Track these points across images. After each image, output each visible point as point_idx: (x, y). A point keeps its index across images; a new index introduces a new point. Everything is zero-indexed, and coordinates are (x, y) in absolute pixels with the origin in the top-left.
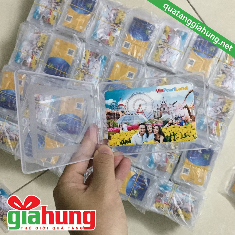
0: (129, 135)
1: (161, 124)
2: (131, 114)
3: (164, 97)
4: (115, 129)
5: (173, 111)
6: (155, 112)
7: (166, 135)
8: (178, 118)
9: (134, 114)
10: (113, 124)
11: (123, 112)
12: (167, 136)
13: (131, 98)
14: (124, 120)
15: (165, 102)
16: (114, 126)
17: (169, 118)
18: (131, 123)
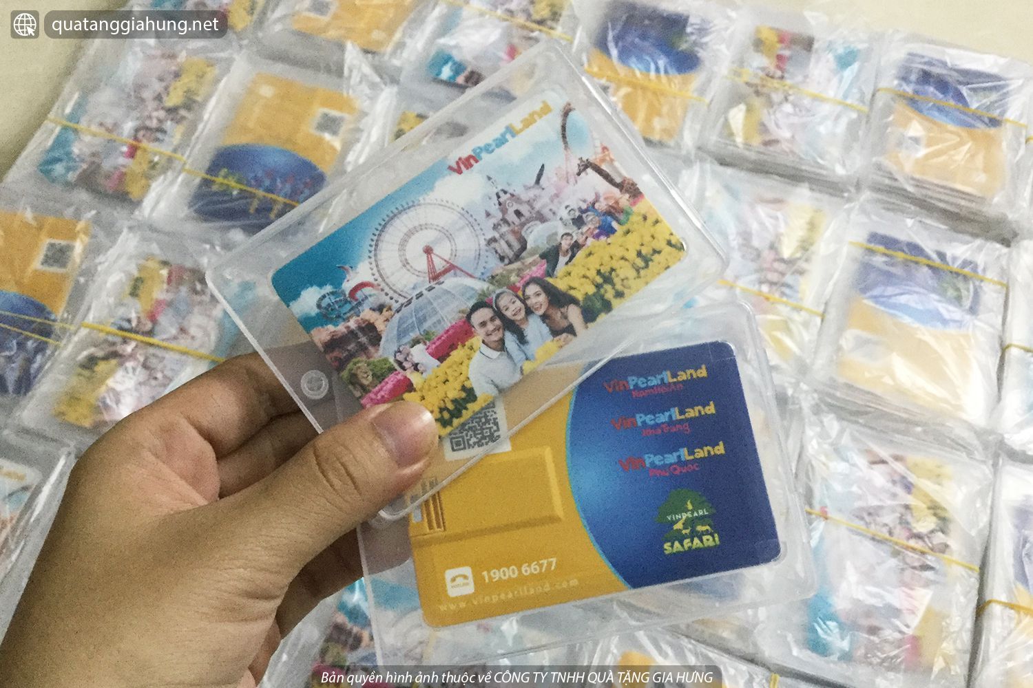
0: (456, 374)
1: (538, 270)
2: (417, 298)
3: (491, 176)
4: (389, 386)
5: (552, 201)
6: (494, 240)
7: (579, 295)
8: (584, 216)
9: (425, 292)
10: (370, 373)
11: (380, 308)
12: (587, 297)
13: (380, 244)
14: (401, 334)
15: (505, 192)
16: (379, 377)
17: (556, 234)
18: (434, 330)
